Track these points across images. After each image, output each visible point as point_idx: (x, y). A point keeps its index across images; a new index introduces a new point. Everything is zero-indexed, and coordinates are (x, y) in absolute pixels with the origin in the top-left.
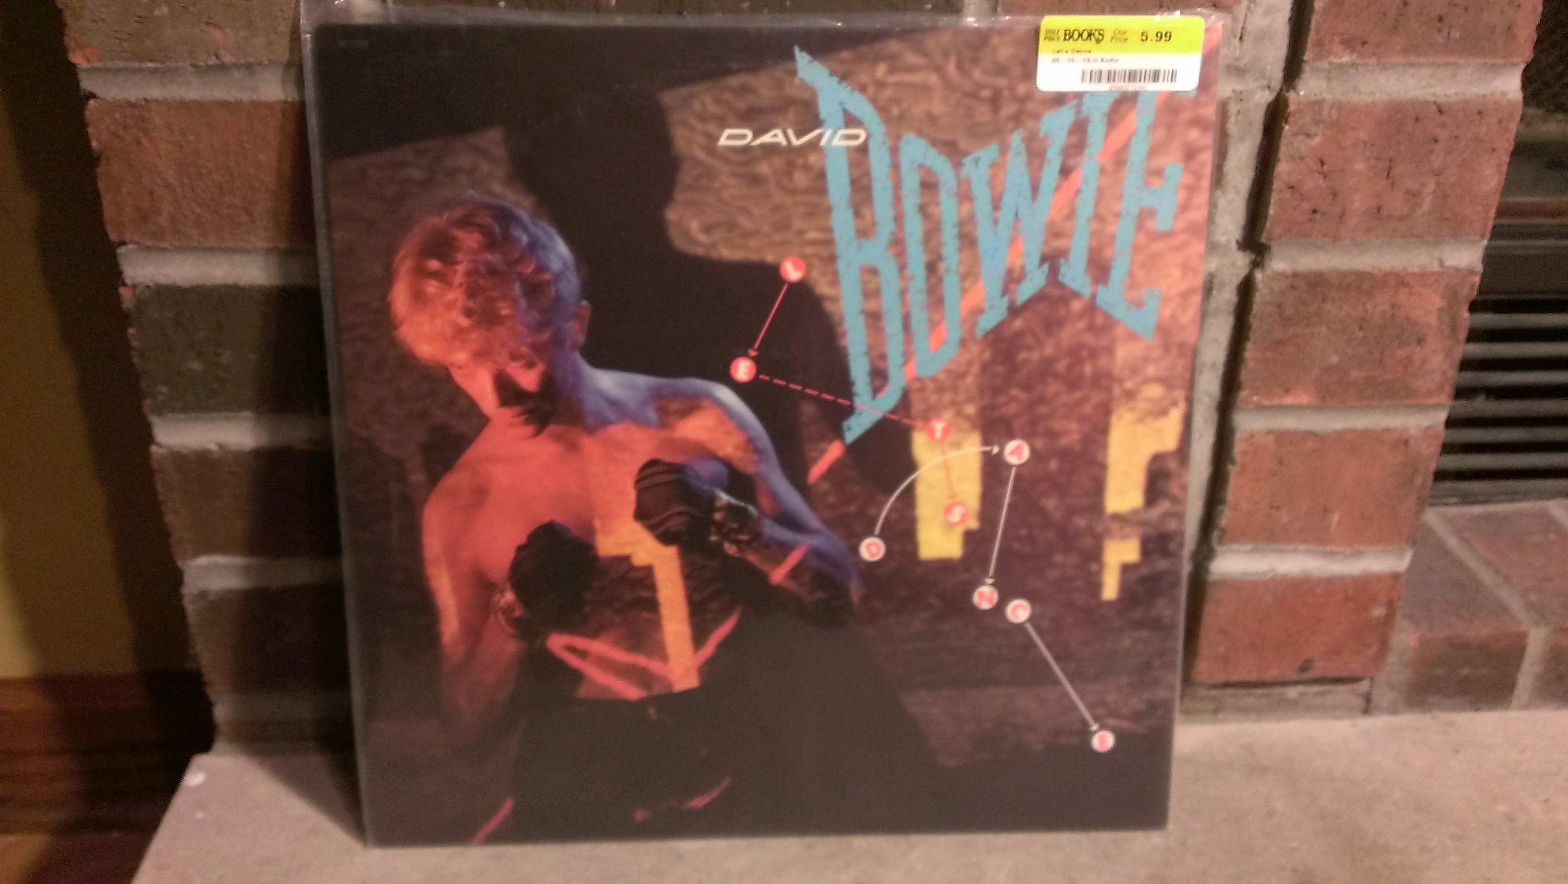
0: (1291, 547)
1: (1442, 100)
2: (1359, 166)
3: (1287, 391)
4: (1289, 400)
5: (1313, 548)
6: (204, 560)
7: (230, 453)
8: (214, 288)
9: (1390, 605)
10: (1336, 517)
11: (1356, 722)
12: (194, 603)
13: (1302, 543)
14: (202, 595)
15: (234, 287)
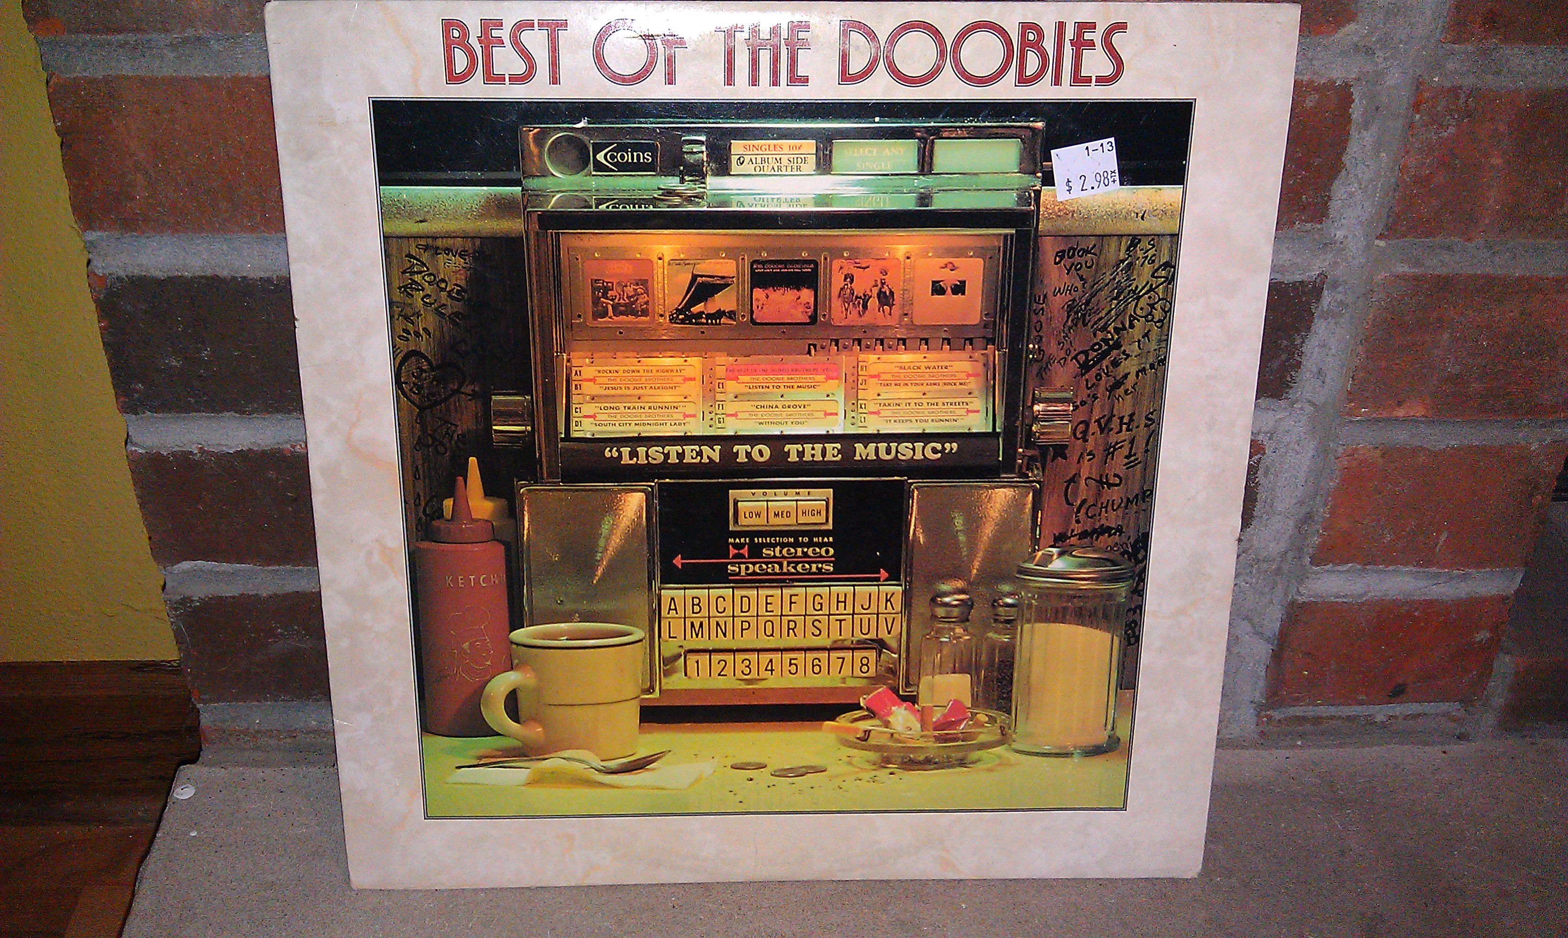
0: (1391, 568)
2: (1496, 161)
3: (1400, 404)
4: (1401, 413)
5: (1414, 569)
6: (186, 565)
7: (213, 454)
8: (193, 279)
9: (1494, 629)
10: (1443, 537)
11: (1446, 748)
12: (176, 609)
13: (1405, 565)
14: (186, 600)
15: (215, 278)
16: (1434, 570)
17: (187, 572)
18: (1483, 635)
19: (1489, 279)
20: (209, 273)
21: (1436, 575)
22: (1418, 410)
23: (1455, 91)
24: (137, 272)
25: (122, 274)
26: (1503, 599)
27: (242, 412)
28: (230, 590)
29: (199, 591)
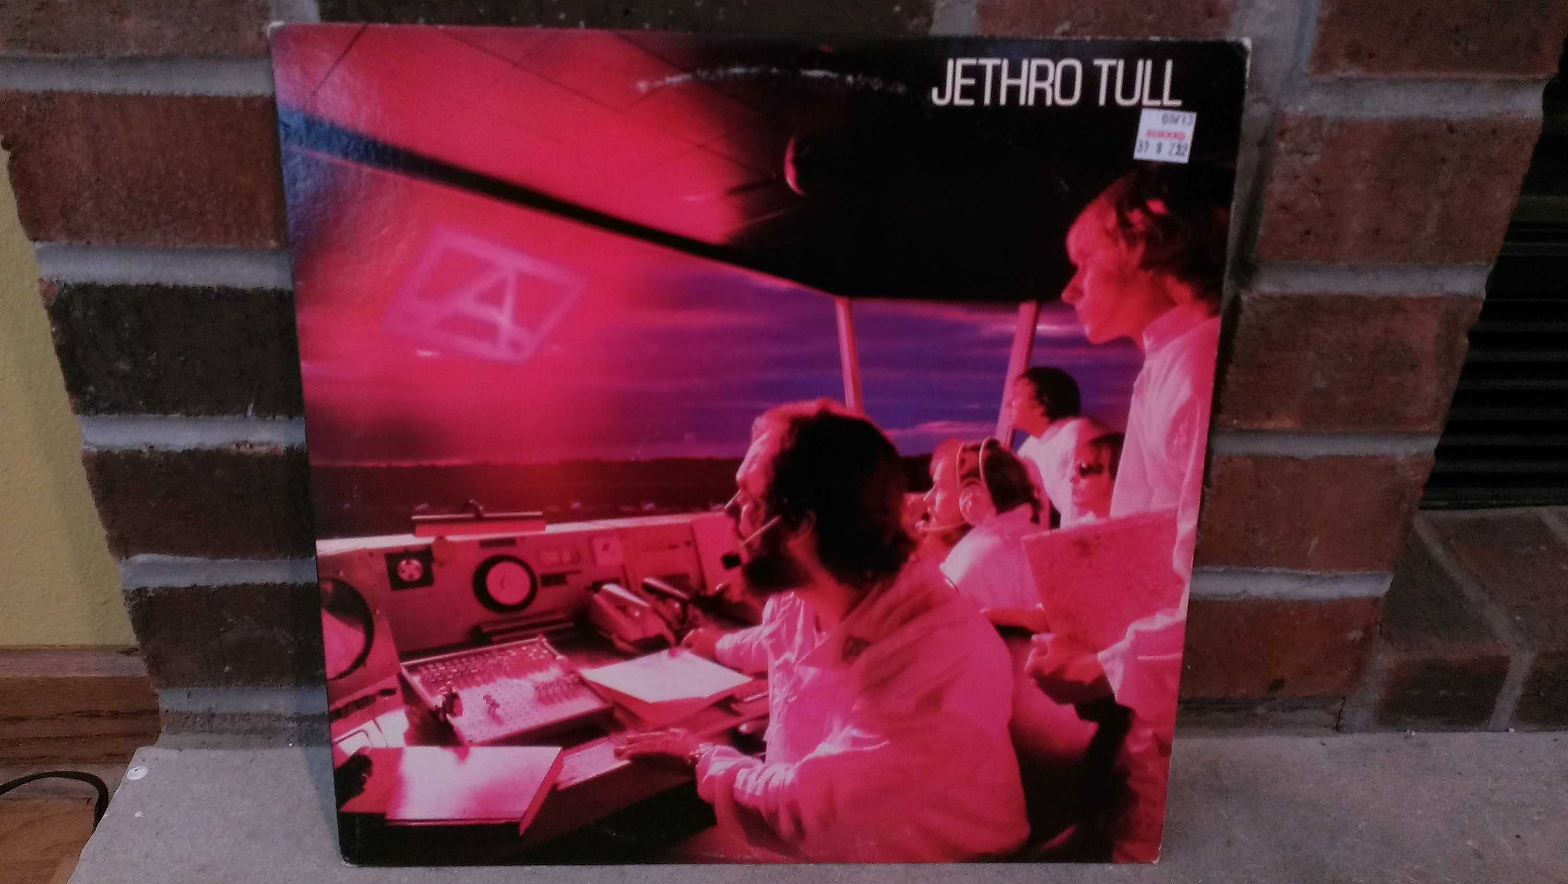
0: (1266, 570)
1: (1454, 118)
2: (1359, 186)
3: (1269, 415)
4: (1270, 425)
5: (1289, 571)
6: (141, 558)
7: (162, 453)
8: (138, 287)
9: (1367, 629)
10: (1315, 542)
11: (1325, 740)
12: (131, 600)
13: (1278, 566)
14: (140, 592)
15: (157, 285)
16: (1305, 572)
17: (143, 565)
18: (1355, 635)
19: (1353, 300)
20: (152, 281)
21: (1309, 577)
22: (1288, 424)
23: (1319, 119)
24: (83, 280)
25: (70, 283)
26: (1375, 601)
27: (188, 415)
28: (183, 581)
29: (154, 582)
